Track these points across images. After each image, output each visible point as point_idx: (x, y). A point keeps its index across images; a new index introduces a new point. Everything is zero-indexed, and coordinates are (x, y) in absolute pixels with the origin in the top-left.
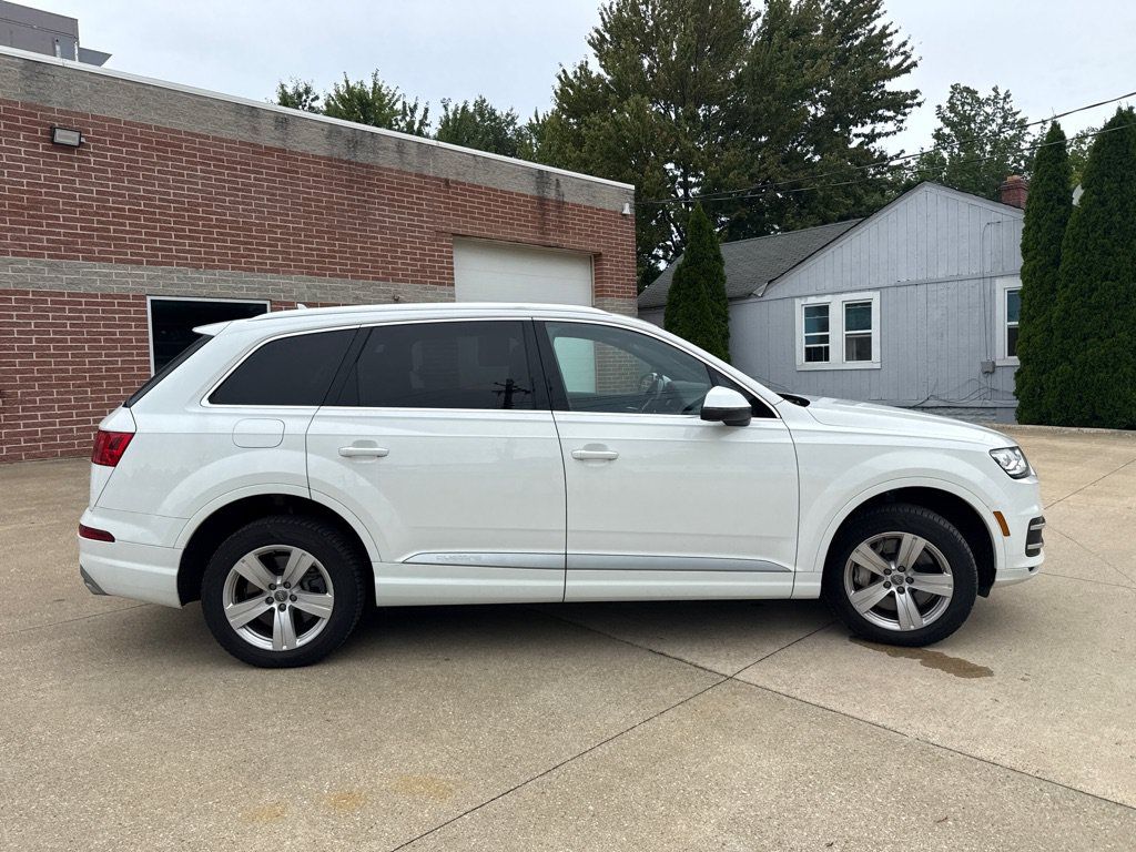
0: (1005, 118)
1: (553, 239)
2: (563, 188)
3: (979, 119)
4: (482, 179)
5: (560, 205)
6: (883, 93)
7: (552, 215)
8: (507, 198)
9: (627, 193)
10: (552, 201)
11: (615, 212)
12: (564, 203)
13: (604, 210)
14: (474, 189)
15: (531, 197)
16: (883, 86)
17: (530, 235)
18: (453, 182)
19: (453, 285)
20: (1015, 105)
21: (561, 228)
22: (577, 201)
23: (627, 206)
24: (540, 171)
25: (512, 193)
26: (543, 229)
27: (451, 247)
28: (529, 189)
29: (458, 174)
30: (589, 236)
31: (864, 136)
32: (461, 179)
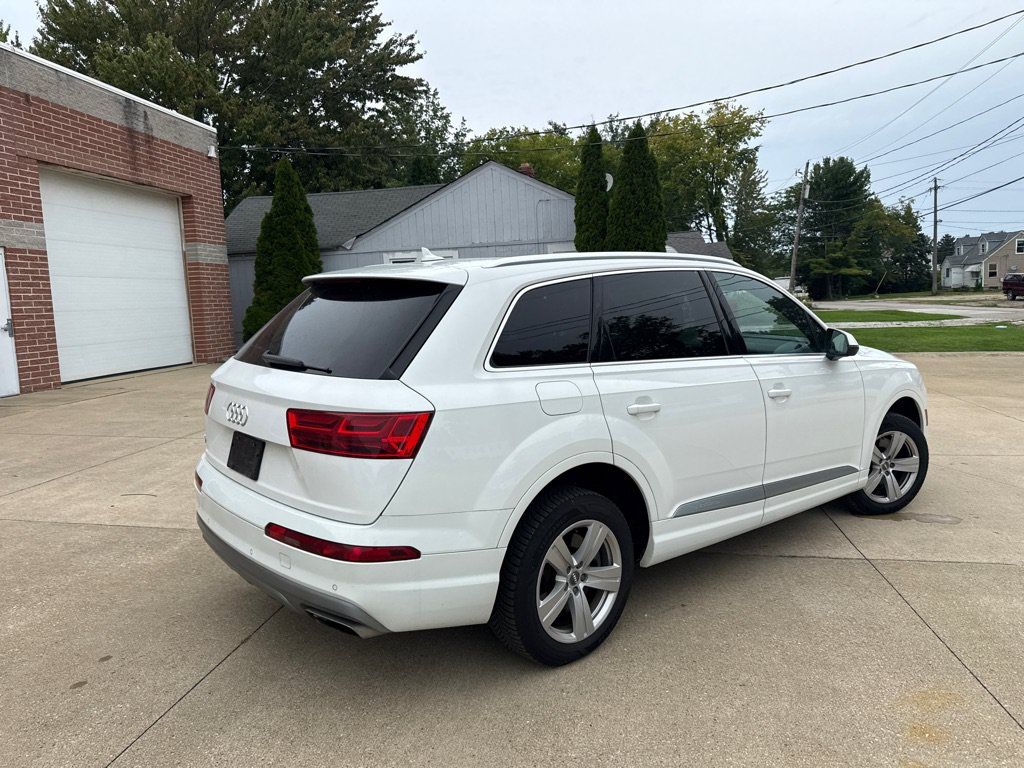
0: (435, 111)
1: (145, 176)
2: (151, 122)
3: (417, 108)
4: (66, 99)
5: (149, 139)
6: (393, 76)
7: (142, 150)
8: (94, 124)
9: (211, 136)
10: (141, 134)
11: (201, 154)
12: (153, 138)
13: (191, 151)
14: (56, 110)
15: (120, 127)
16: (394, 70)
17: (122, 170)
18: (36, 98)
19: (41, 221)
20: (441, 101)
21: (152, 165)
22: (167, 137)
23: (213, 149)
24: (127, 100)
25: (100, 120)
26: (133, 163)
27: (36, 176)
28: (116, 117)
29: (40, 90)
30: (180, 176)
31: (378, 111)
32: (42, 96)
